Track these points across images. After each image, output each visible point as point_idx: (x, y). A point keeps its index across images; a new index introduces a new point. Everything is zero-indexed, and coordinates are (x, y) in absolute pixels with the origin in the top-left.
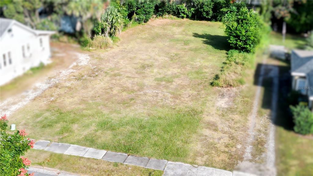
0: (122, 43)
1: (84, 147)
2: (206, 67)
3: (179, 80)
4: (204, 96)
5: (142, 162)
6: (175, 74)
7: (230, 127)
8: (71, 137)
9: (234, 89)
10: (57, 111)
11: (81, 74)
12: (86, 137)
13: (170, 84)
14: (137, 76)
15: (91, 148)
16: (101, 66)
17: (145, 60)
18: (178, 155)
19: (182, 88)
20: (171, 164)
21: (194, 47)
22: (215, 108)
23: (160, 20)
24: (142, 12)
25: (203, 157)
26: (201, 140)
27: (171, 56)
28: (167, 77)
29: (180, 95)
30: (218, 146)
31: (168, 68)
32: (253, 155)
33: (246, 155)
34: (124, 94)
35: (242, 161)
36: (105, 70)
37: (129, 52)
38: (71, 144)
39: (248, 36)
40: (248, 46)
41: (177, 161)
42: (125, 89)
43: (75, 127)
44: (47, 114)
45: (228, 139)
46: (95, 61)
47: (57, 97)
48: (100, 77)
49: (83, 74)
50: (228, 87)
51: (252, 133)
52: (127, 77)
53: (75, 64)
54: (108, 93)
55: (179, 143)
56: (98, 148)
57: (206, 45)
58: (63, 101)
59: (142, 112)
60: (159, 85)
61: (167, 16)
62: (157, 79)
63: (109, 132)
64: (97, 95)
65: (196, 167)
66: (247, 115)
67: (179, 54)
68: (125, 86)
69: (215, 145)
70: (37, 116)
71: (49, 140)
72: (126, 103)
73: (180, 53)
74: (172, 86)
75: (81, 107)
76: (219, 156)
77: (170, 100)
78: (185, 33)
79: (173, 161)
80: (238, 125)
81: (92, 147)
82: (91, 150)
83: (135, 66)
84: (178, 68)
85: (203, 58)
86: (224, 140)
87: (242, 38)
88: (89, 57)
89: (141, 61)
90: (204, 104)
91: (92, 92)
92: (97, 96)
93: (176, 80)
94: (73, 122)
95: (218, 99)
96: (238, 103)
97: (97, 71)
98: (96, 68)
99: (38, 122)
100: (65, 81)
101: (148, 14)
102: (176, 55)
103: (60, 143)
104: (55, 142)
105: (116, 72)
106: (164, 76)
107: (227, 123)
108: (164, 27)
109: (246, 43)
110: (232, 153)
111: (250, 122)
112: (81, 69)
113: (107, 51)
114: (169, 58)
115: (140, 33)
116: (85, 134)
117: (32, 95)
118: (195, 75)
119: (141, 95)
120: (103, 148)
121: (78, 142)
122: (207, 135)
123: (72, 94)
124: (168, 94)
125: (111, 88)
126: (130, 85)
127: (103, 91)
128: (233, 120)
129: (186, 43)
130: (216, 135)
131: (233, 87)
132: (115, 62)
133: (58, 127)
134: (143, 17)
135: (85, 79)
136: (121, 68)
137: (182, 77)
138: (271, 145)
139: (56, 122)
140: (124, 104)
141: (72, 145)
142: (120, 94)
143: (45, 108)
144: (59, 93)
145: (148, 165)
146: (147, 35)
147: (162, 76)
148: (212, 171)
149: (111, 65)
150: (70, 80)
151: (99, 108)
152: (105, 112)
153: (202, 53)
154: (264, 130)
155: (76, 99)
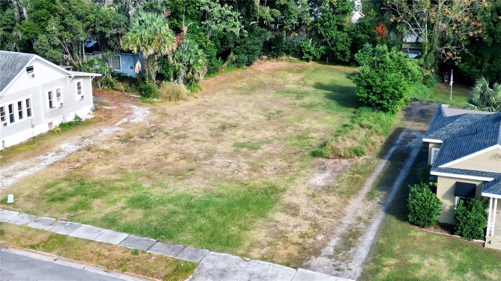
0: (203, 94)
1: (100, 229)
2: (316, 130)
3: (269, 146)
4: (296, 169)
5: (173, 250)
6: (267, 138)
7: (317, 212)
8: (86, 214)
9: (345, 162)
10: (79, 182)
11: (129, 134)
12: (106, 215)
13: (254, 151)
14: (209, 140)
15: (109, 230)
16: (162, 125)
17: (229, 118)
18: (227, 244)
19: (269, 158)
20: (214, 255)
21: (309, 103)
22: (305, 186)
23: (272, 63)
24: (242, 50)
25: (262, 249)
26: (269, 227)
27: (271, 113)
28: (253, 142)
29: (262, 167)
30: (289, 235)
31: (258, 130)
32: (337, 250)
33: (327, 249)
34: (183, 162)
35: (317, 257)
36: (166, 130)
37: (210, 107)
38: (84, 223)
39: (385, 87)
40: (385, 102)
41: (222, 251)
42: (185, 157)
43: (97, 202)
44: (63, 185)
45: (308, 227)
46: (155, 118)
47: (86, 162)
48: (156, 139)
49: (132, 134)
50: (336, 158)
51: (348, 221)
52: (195, 140)
53: (125, 120)
54: (159, 160)
55: (234, 229)
56: (118, 230)
57: (328, 100)
58: (91, 169)
59: (197, 186)
60: (237, 152)
61: (285, 57)
62: (236, 145)
63: (140, 210)
65: (247, 261)
66: (348, 198)
67: (281, 112)
68: (188, 151)
69: (286, 233)
70: (48, 186)
71: (55, 218)
72: (179, 175)
73: (284, 109)
74: (255, 155)
75: (114, 177)
76: (286, 248)
77: (245, 172)
78: (303, 82)
79: (217, 251)
80: (331, 210)
81: (111, 229)
82: (108, 232)
83: (212, 125)
84: (274, 130)
85: (316, 118)
86: (302, 228)
87: (376, 90)
88: (148, 112)
89: (223, 120)
90: (291, 180)
91: (138, 159)
92: (143, 164)
93: (263, 146)
94: (96, 195)
95: (315, 174)
96: (343, 181)
97: (154, 131)
98: (154, 127)
99: (47, 194)
100: (104, 142)
101: (252, 53)
102: (278, 112)
103: (68, 222)
104: (62, 220)
105: (182, 133)
106: (249, 140)
107: (316, 206)
108: (273, 73)
109: (382, 98)
110: (307, 246)
111: (351, 206)
112: (131, 127)
113: (178, 104)
114: (265, 116)
115: (235, 81)
116: (106, 212)
117: (51, 158)
118: (295, 141)
119: (205, 164)
120: (125, 231)
121: (93, 223)
122: (280, 220)
123: (107, 160)
124: (244, 164)
125: (166, 154)
126: (194, 152)
127: (154, 158)
128: (326, 202)
129: (300, 95)
130: (293, 221)
131: (344, 158)
132: (186, 119)
133: (72, 201)
134: (244, 57)
135: (134, 142)
136: (191, 128)
137: (276, 142)
138: (369, 238)
139: (72, 195)
140: (176, 176)
141: (84, 225)
142: (177, 163)
143: (63, 176)
144: (89, 158)
145: (181, 255)
146: (245, 84)
147: (247, 140)
148: (268, 267)
149: (178, 123)
150: (110, 142)
151: (140, 179)
152: (146, 185)
153: (318, 111)
154: (366, 218)
155: (111, 166)
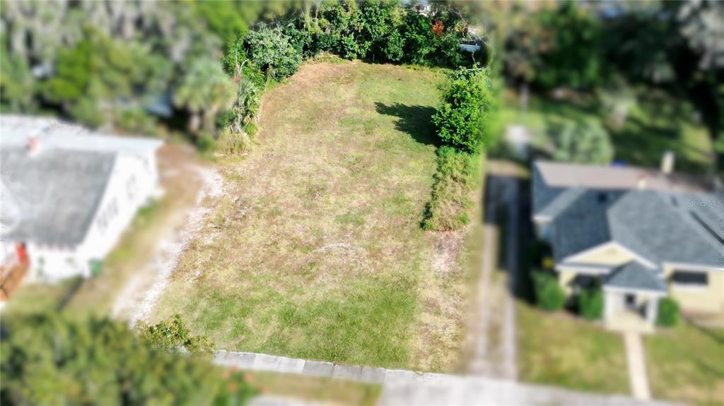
0: (263, 137)
1: (274, 357)
2: (408, 187)
3: (372, 218)
4: (414, 251)
5: (353, 373)
6: (365, 205)
7: (456, 306)
8: (251, 341)
9: (455, 234)
10: (214, 297)
11: (220, 216)
12: (270, 338)
13: (360, 227)
14: (307, 214)
15: (284, 358)
16: (245, 195)
17: (310, 176)
18: (397, 359)
19: (380, 236)
21: (383, 139)
22: (432, 273)
23: (312, 67)
25: (427, 359)
26: (422, 333)
27: (350, 163)
28: (353, 213)
29: (379, 250)
30: (443, 339)
31: (351, 192)
33: (479, 348)
34: (298, 252)
35: (474, 360)
36: (253, 204)
37: (281, 158)
38: (256, 352)
39: (469, 128)
40: (470, 143)
41: (396, 368)
42: (296, 245)
43: (250, 322)
44: (203, 304)
45: (454, 326)
46: (232, 185)
47: (203, 268)
48: (251, 220)
49: (223, 216)
50: (446, 230)
51: (484, 313)
52: (293, 216)
53: (202, 194)
54: (273, 253)
55: (394, 341)
56: (292, 356)
57: (401, 134)
58: (214, 276)
59: (333, 288)
60: (344, 230)
61: (322, 56)
62: (338, 219)
63: (299, 329)
64: (260, 259)
65: (421, 375)
66: (475, 283)
67: (361, 159)
68: (294, 236)
69: (440, 338)
70: (191, 309)
71: (225, 349)
72: (306, 272)
73: (362, 155)
74: (364, 233)
75: (245, 285)
76: (446, 355)
77: (367, 261)
78: (361, 100)
79: (392, 368)
80: (466, 302)
81: (285, 356)
83: (298, 190)
84: (367, 191)
85: (401, 166)
86: (451, 329)
87: (460, 131)
88: (219, 176)
89: (305, 178)
90: (416, 267)
91: (250, 254)
92: (260, 261)
93: (368, 218)
94: (244, 313)
95: (435, 256)
96: (463, 262)
97: (242, 207)
98: (238, 200)
99: (197, 320)
100: (202, 234)
102: (357, 160)
103: (240, 353)
104: (233, 351)
105: (272, 206)
106: (348, 211)
107: (451, 299)
108: (322, 86)
109: (466, 139)
110: (463, 350)
111: (481, 295)
112: (216, 204)
113: (243, 158)
114: (348, 167)
115: (286, 108)
116: (268, 335)
117: (166, 268)
118: (394, 207)
119: (323, 254)
120: (299, 356)
121: (263, 349)
122: (428, 323)
123: (222, 261)
124: (361, 249)
125: (275, 243)
126: (301, 235)
127: (265, 249)
128: (459, 293)
129: (368, 127)
130: (440, 321)
131: (454, 230)
132: (264, 182)
133: (228, 325)
135: (229, 227)
136: (278, 198)
137: (376, 210)
138: (509, 331)
139: (223, 318)
140: (303, 275)
141: (257, 354)
142: (293, 255)
143: (195, 292)
144: (203, 261)
145: (362, 377)
147: (345, 210)
149: (260, 191)
150: (208, 232)
151: (271, 284)
152: (282, 291)
153: (398, 154)
155: (231, 270)
